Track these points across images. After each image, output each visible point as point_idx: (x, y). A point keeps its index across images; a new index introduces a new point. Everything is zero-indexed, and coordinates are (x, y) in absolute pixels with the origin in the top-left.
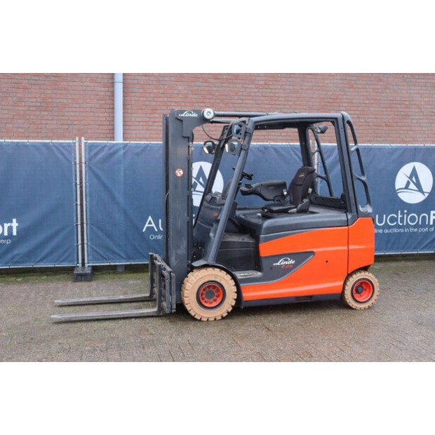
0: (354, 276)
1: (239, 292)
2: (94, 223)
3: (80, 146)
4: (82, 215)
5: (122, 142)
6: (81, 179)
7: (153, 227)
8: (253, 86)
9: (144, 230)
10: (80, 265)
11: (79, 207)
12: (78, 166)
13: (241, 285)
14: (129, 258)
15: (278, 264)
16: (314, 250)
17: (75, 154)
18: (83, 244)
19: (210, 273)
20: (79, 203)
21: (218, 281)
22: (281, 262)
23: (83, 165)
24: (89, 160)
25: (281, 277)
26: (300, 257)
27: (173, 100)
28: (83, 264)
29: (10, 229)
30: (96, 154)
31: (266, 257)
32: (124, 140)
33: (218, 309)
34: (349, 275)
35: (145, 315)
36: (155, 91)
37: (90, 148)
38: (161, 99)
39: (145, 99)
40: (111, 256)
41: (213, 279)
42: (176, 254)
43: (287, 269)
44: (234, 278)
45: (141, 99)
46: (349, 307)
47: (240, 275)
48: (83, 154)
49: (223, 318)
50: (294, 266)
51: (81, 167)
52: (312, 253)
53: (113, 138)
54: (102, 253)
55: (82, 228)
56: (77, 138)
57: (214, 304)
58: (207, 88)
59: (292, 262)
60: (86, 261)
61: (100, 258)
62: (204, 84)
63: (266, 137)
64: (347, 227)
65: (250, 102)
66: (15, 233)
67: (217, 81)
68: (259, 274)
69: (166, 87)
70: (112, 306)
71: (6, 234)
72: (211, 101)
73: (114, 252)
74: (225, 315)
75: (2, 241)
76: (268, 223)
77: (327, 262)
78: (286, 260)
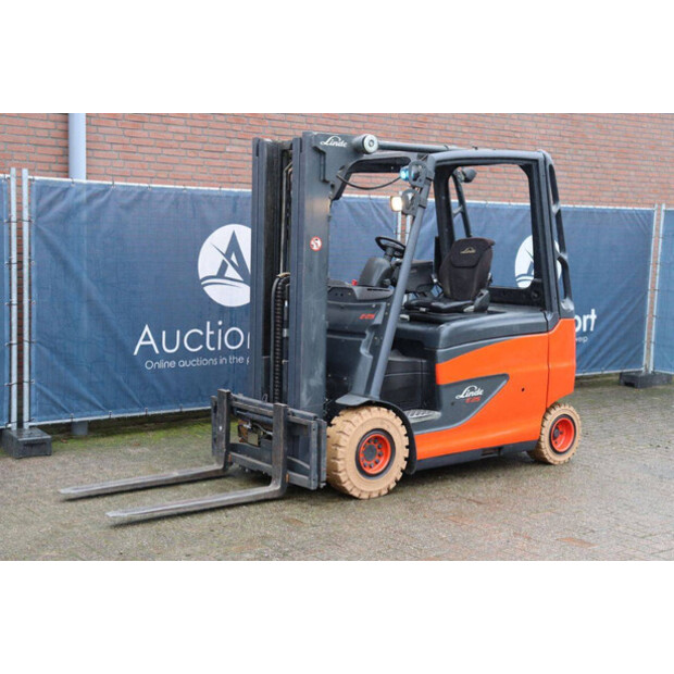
0: (553, 412)
1: (411, 447)
2: (45, 339)
3: (19, 186)
4: (20, 326)
5: (85, 181)
6: (20, 253)
7: (151, 346)
9: (136, 353)
10: (13, 426)
11: (14, 309)
12: (14, 226)
13: (415, 433)
14: (108, 407)
15: (462, 396)
16: (508, 372)
17: (10, 202)
18: (20, 383)
19: (374, 415)
20: (14, 300)
21: (385, 428)
22: (466, 394)
23: (26, 226)
24: (39, 214)
25: (465, 417)
26: (489, 382)
28: (20, 423)
30: (51, 204)
31: (446, 386)
32: (87, 178)
33: (385, 476)
34: (548, 411)
35: (263, 497)
37: (40, 190)
40: (75, 405)
41: (379, 426)
42: (309, 386)
43: (473, 404)
44: (405, 422)
46: (545, 463)
47: (414, 416)
48: (25, 202)
49: (390, 492)
50: (483, 397)
51: (20, 229)
52: (505, 376)
53: (66, 173)
54: (58, 400)
55: (20, 350)
56: (13, 170)
57: (379, 469)
59: (480, 392)
60: (26, 417)
61: (54, 409)
64: (546, 334)
68: (436, 415)
70: (170, 492)
73: (79, 397)
74: (392, 486)
76: (449, 329)
77: (523, 390)
78: (472, 390)
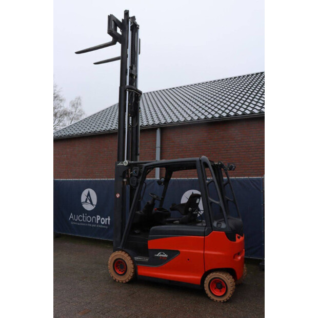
0: (211, 274)
5: (158, 179)
13: (137, 264)
15: (157, 255)
16: (179, 250)
19: (120, 253)
21: (124, 259)
22: (159, 255)
25: (159, 265)
27: (186, 154)
29: (107, 221)
31: (151, 250)
32: (160, 178)
33: (123, 276)
38: (180, 154)
39: (172, 155)
41: (121, 258)
43: (162, 260)
44: (132, 259)
47: (136, 258)
49: (126, 283)
52: (178, 252)
57: (122, 273)
58: (205, 146)
59: (166, 256)
64: (203, 237)
68: (146, 259)
71: (106, 223)
74: (127, 281)
75: (105, 227)
76: (153, 228)
77: (189, 260)
78: (162, 254)
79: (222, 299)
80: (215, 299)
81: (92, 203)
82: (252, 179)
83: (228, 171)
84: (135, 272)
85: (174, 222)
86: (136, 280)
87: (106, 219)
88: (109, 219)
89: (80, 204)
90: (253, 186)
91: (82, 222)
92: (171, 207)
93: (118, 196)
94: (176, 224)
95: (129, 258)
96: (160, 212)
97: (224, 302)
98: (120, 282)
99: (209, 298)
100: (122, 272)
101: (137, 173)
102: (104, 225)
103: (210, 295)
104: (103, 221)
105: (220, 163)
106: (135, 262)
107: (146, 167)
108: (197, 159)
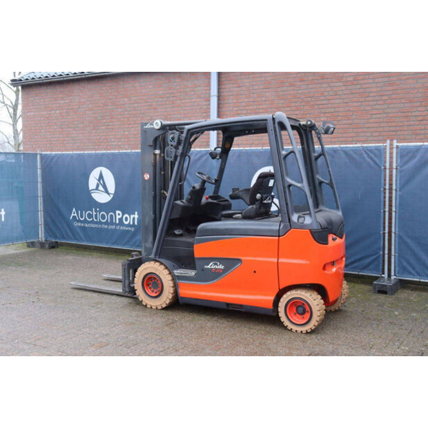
0: (289, 293)
8: (341, 84)
13: (178, 281)
15: (209, 267)
16: (242, 258)
19: (152, 265)
22: (211, 266)
26: (230, 263)
27: (261, 107)
29: (134, 218)
31: (199, 259)
33: (158, 299)
36: (246, 100)
38: (251, 107)
39: (237, 108)
41: (154, 272)
42: (145, 247)
43: (217, 274)
44: (171, 273)
45: (235, 109)
50: (224, 271)
52: (240, 260)
57: (156, 295)
58: (292, 92)
59: (221, 267)
62: (290, 88)
63: (354, 139)
64: (277, 238)
65: (337, 101)
66: (136, 224)
67: (302, 83)
68: (192, 273)
69: (255, 95)
71: (131, 223)
72: (296, 104)
74: (164, 306)
75: (130, 229)
76: (202, 226)
77: (255, 272)
78: (216, 264)
79: (304, 329)
80: (295, 328)
81: (107, 191)
82: (367, 147)
83: (323, 136)
84: (176, 293)
85: (234, 216)
86: (178, 304)
87: (132, 216)
88: (136, 216)
89: (88, 193)
90: (368, 159)
91: (92, 222)
92: (231, 193)
93: (147, 177)
94: (236, 219)
95: (166, 272)
96: (215, 201)
97: (307, 333)
98: (154, 307)
99: (286, 328)
100: (156, 293)
101: (176, 140)
102: (129, 225)
103: (286, 323)
104: (126, 219)
105: (309, 123)
106: (175, 278)
107: (189, 130)
108: (268, 116)
